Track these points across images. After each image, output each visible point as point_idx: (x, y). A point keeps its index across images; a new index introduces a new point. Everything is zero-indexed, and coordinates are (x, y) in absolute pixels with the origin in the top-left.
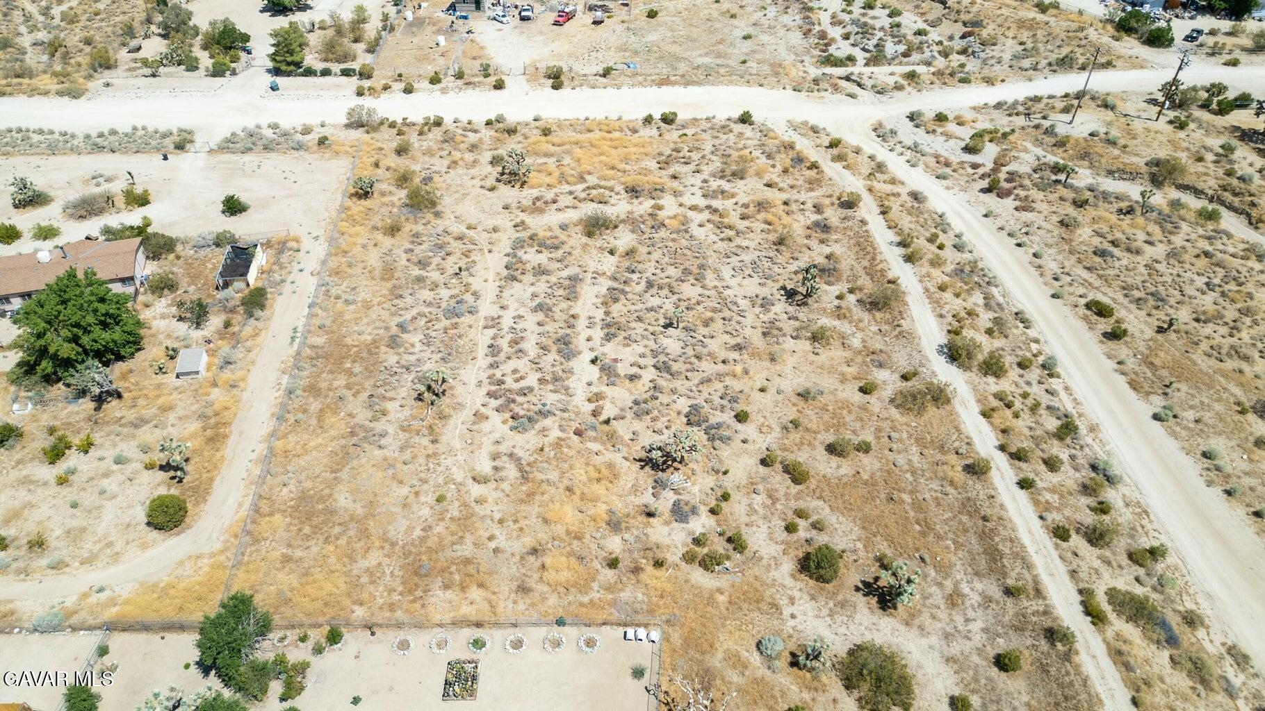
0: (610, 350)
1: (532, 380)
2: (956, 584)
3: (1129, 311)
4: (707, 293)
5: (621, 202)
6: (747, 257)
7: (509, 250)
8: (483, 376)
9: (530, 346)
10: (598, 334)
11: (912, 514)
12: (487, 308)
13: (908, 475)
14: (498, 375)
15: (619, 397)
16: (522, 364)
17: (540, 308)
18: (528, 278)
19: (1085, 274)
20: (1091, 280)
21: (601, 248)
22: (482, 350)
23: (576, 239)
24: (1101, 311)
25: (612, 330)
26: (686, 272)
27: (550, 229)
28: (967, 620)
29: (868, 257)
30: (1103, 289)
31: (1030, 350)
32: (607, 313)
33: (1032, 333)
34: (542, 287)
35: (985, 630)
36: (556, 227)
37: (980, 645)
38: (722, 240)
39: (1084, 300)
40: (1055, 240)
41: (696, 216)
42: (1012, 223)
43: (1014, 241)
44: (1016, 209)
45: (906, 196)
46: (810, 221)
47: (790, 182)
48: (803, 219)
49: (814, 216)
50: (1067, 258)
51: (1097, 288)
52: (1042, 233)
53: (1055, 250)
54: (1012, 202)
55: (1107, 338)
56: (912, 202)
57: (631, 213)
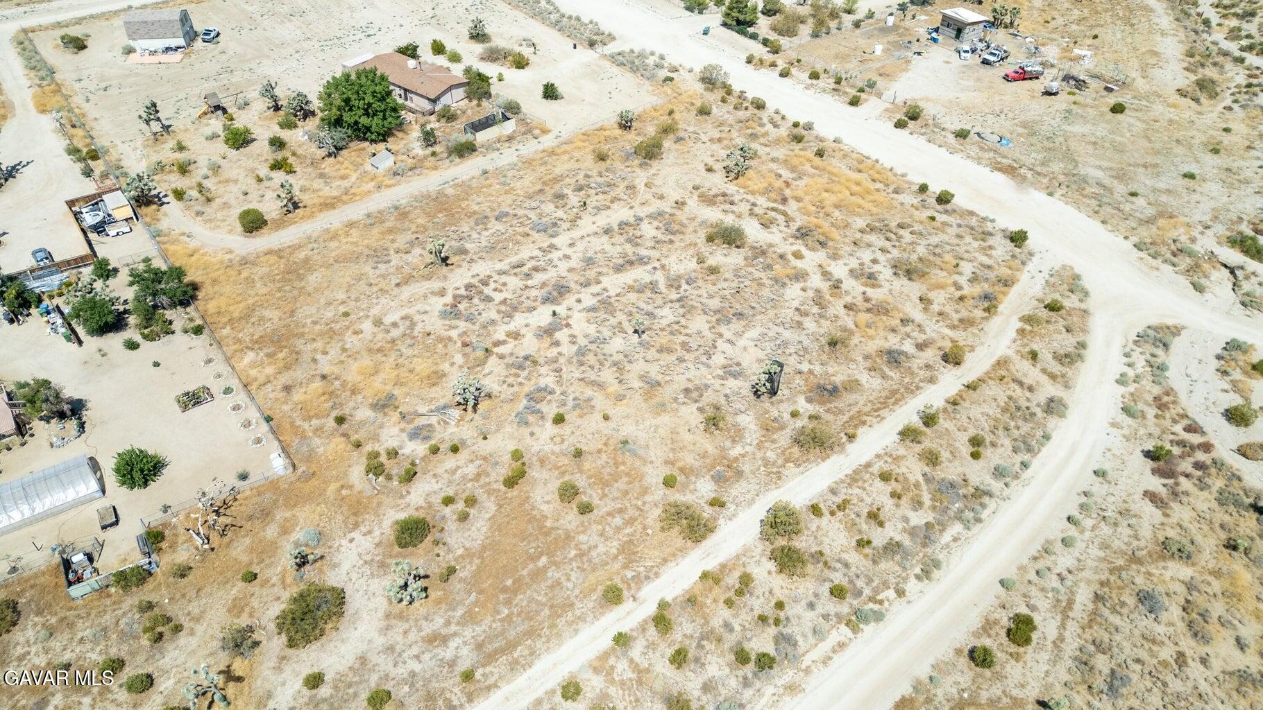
0: (577, 317)
1: (502, 296)
2: (455, 634)
3: (1054, 662)
7: (643, 215)
8: (485, 273)
9: (540, 278)
11: (525, 572)
12: (563, 239)
13: (573, 552)
14: (493, 279)
15: (526, 346)
16: (515, 283)
17: (590, 261)
18: (619, 239)
19: (1083, 597)
20: (1077, 606)
21: (699, 254)
22: (513, 259)
23: (696, 236)
24: (1021, 630)
25: (601, 306)
27: (692, 219)
28: (417, 657)
29: (879, 406)
30: (1069, 623)
31: (876, 591)
32: (619, 295)
33: (912, 586)
34: (616, 250)
35: (413, 674)
36: (698, 220)
37: (391, 676)
39: (1024, 610)
40: (1124, 547)
41: (816, 281)
42: (1112, 499)
43: (1075, 513)
44: (1146, 493)
45: (1041, 397)
46: (895, 347)
47: (948, 309)
48: (893, 342)
49: (908, 347)
50: (1096, 570)
51: (1065, 617)
52: (1123, 531)
53: (1102, 554)
54: (1157, 484)
55: (972, 653)
56: (1038, 405)
57: (771, 245)
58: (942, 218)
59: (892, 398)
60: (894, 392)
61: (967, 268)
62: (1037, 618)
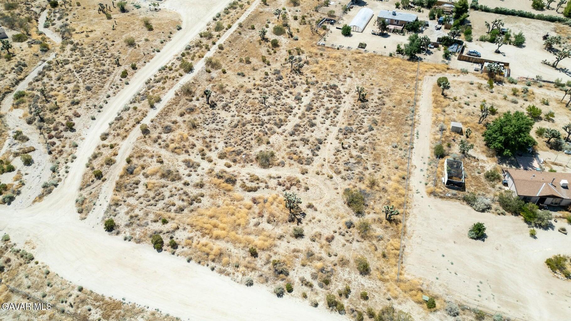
0: (293, 104)
1: (326, 99)
4: (244, 115)
5: (243, 174)
6: (213, 126)
7: (315, 158)
8: (343, 105)
9: (322, 111)
10: (294, 111)
12: (334, 131)
14: (337, 104)
15: (300, 89)
16: (328, 105)
17: (313, 125)
18: (311, 140)
21: (272, 146)
22: (341, 114)
23: (280, 156)
25: (290, 110)
26: (244, 125)
27: (290, 165)
29: (170, 107)
32: (287, 117)
34: (307, 135)
36: (287, 165)
38: (215, 137)
39: (123, 79)
40: (92, 99)
41: (213, 155)
42: (91, 112)
43: (105, 105)
44: (79, 116)
45: (110, 137)
46: (169, 134)
47: (150, 160)
48: (171, 136)
49: (164, 136)
50: (102, 92)
51: (112, 81)
52: (90, 104)
53: (99, 97)
54: (75, 120)
55: (137, 69)
56: (112, 134)
57: (243, 166)
58: (158, 226)
59: (166, 112)
60: (166, 115)
61: (141, 190)
62: (120, 78)
